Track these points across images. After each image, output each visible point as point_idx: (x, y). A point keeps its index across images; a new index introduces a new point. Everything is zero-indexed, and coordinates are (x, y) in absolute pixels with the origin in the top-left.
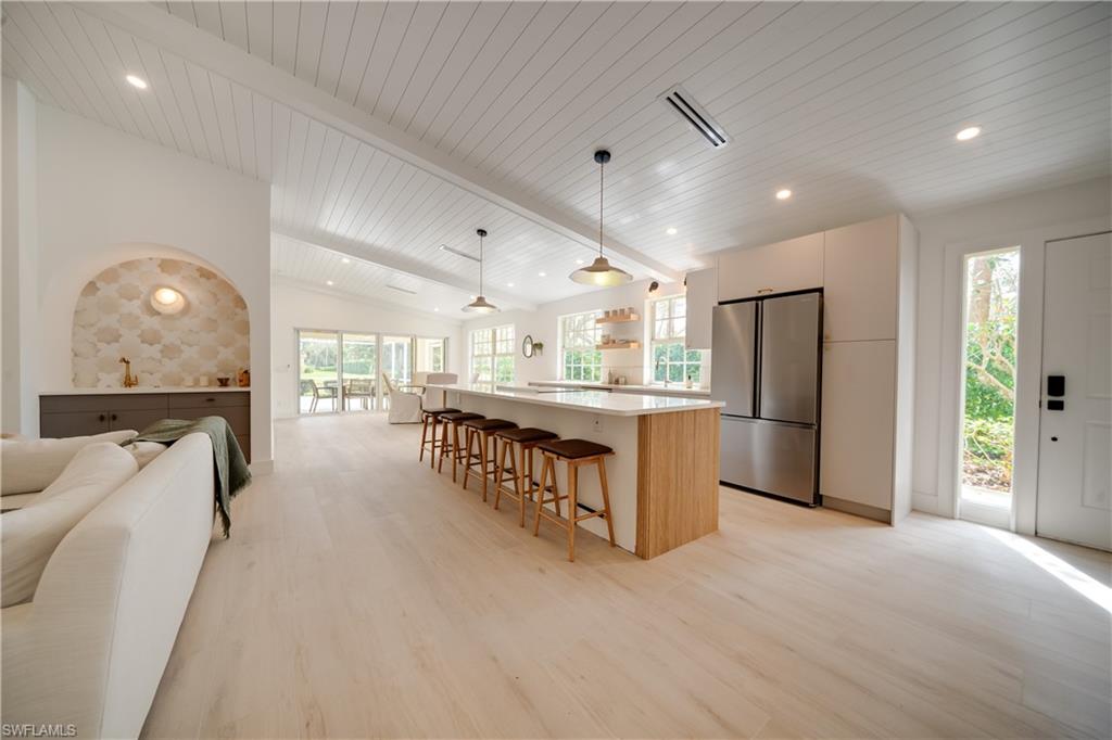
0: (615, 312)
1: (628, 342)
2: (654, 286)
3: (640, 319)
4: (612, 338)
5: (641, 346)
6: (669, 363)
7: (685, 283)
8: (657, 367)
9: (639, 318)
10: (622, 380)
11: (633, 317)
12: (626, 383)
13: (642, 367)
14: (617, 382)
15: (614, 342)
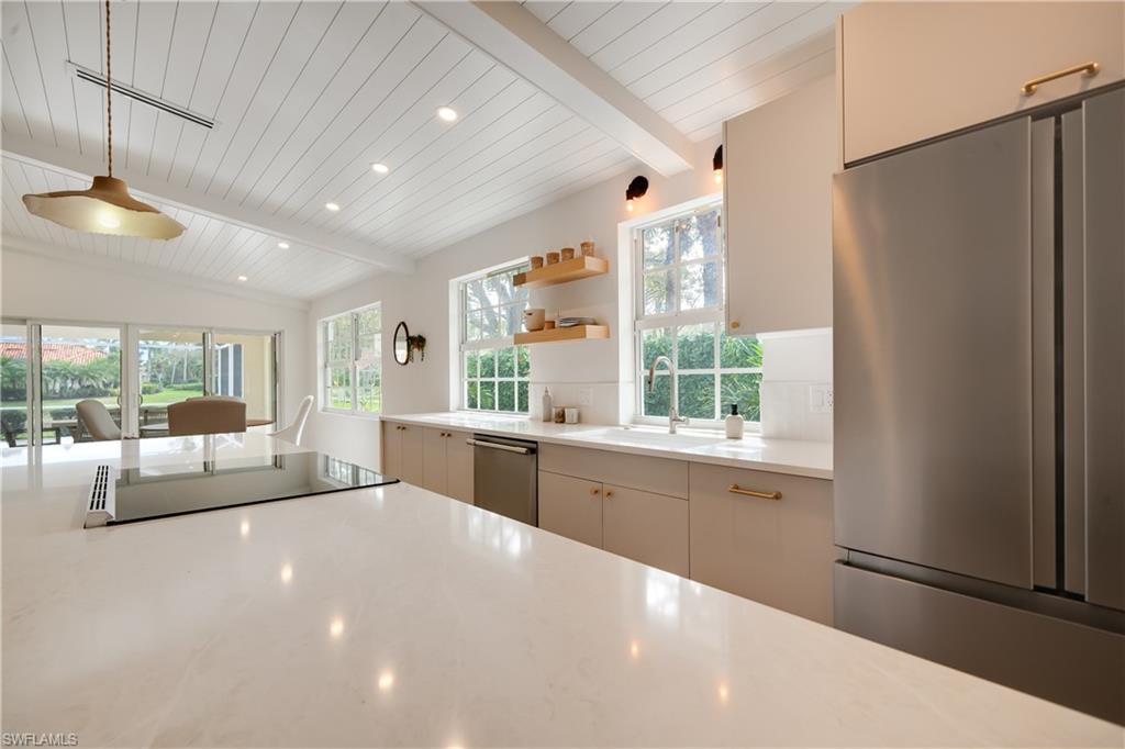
0: (553, 257)
1: (580, 323)
2: (638, 187)
3: (608, 268)
4: (548, 317)
5: (610, 333)
6: (678, 372)
7: (718, 162)
8: (649, 382)
9: (606, 269)
10: (570, 414)
11: (591, 264)
12: (580, 420)
13: (616, 382)
14: (561, 418)
15: (552, 325)
